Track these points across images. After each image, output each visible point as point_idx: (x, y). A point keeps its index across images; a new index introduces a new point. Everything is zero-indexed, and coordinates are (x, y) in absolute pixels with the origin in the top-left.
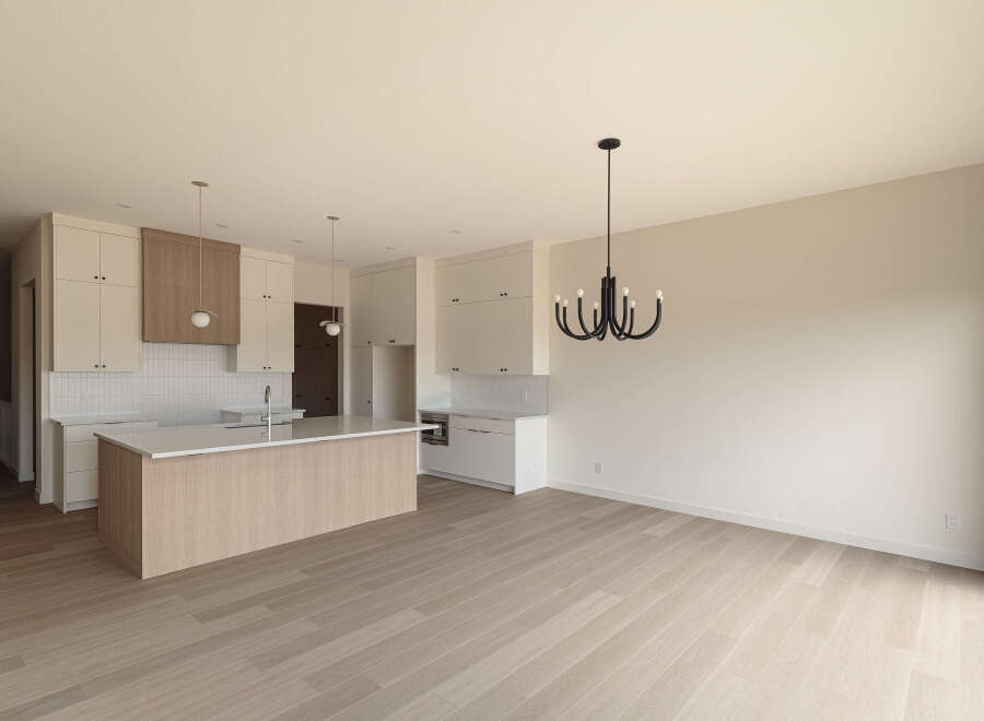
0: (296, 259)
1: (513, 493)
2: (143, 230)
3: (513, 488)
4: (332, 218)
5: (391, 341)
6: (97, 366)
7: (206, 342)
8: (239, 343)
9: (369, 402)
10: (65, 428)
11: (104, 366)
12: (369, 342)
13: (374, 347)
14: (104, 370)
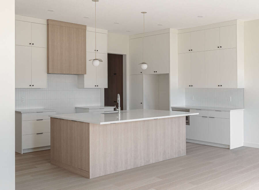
0: (108, 31)
1: (229, 149)
2: (48, 20)
3: (229, 146)
4: (144, 13)
5: (154, 72)
6: (30, 86)
7: (73, 73)
8: (86, 74)
9: (141, 103)
10: (22, 114)
11: (33, 86)
12: (141, 72)
13: (144, 75)
14: (33, 87)
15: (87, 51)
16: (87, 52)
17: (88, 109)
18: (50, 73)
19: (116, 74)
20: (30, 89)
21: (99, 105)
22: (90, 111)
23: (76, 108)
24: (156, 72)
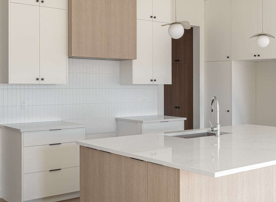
5: (255, 56)
6: (37, 79)
7: (113, 57)
8: (136, 58)
9: (228, 111)
10: (22, 133)
11: (42, 79)
12: (228, 57)
13: (233, 62)
14: (42, 82)
15: (138, 17)
16: (138, 21)
17: (142, 122)
18: (73, 55)
19: (179, 61)
20: (36, 85)
21: (157, 114)
22: (144, 126)
23: (117, 120)
24: (259, 56)
